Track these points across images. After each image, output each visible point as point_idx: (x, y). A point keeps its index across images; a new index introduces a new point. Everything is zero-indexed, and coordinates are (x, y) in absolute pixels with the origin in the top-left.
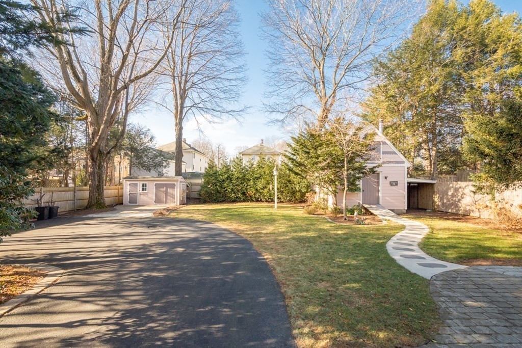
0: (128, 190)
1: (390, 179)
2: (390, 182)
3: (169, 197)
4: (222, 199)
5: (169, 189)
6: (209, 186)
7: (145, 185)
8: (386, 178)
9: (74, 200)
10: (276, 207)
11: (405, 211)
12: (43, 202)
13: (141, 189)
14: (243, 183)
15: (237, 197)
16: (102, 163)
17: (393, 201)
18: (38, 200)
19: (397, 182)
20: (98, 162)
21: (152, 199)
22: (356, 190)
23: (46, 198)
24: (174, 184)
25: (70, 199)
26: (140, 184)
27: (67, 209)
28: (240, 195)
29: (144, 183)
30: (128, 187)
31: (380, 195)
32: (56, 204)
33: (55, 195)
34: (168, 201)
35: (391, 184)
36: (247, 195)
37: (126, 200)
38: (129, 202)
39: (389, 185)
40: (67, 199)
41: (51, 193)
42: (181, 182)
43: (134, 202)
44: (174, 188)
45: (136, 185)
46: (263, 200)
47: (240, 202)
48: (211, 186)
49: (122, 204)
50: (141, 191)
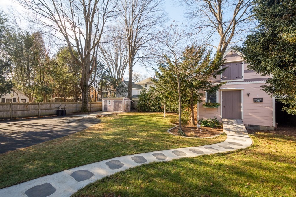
0: (104, 104)
1: (253, 96)
2: (254, 99)
3: (119, 108)
4: (147, 110)
5: (119, 104)
6: (141, 102)
7: (110, 101)
8: (248, 95)
9: (77, 108)
10: (164, 117)
11: (274, 128)
12: (61, 108)
13: (108, 104)
14: (160, 100)
15: (155, 109)
16: (86, 91)
17: (258, 117)
18: (58, 107)
19: (262, 98)
20: (84, 90)
21: (112, 109)
22: (213, 106)
23: (63, 106)
24: (121, 101)
25: (75, 107)
26: (108, 101)
27: (73, 112)
28: (157, 108)
29: (110, 100)
30: (104, 102)
31: (242, 111)
32: (66, 109)
33: (67, 105)
34: (119, 110)
35: (255, 100)
36: (161, 108)
37: (103, 108)
38: (104, 110)
39: (252, 101)
40: (73, 107)
41: (65, 105)
42: (124, 100)
43: (106, 110)
44: (121, 103)
45: (106, 101)
46: (170, 111)
47: (157, 112)
48: (142, 102)
49: (101, 111)
50: (108, 105)
